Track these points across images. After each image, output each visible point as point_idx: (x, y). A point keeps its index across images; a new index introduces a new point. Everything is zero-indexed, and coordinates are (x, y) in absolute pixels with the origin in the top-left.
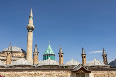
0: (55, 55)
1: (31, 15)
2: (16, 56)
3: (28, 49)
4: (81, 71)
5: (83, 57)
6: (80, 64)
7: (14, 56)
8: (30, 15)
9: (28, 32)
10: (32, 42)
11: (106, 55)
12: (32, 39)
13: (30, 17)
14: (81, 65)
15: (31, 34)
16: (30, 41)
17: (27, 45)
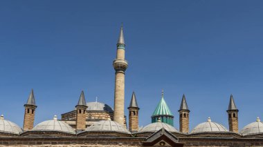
0: (172, 117)
1: (122, 41)
2: (96, 118)
3: (116, 105)
4: (164, 144)
5: (181, 116)
6: (161, 130)
7: (93, 118)
8: (119, 40)
9: (116, 73)
10: (123, 92)
11: (237, 111)
12: (123, 86)
13: (118, 45)
14: (163, 131)
15: (121, 78)
16: (119, 90)
17: (115, 98)
